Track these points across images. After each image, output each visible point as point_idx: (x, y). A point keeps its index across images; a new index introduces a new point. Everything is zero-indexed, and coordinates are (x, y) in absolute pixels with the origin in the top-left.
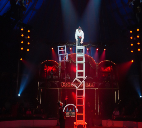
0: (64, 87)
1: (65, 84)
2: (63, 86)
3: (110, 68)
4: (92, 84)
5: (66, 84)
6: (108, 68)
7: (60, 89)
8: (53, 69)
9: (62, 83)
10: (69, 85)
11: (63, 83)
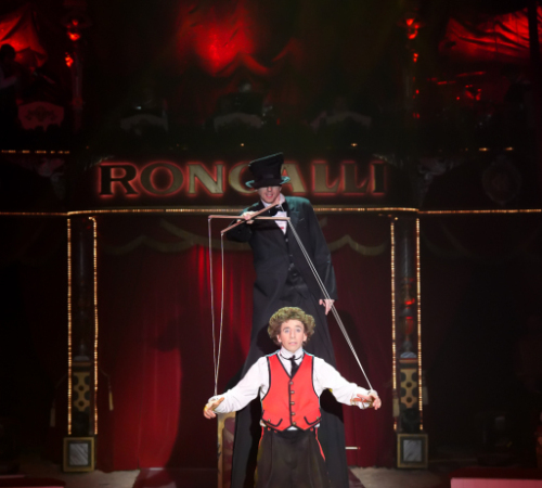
0: (119, 201)
1: (131, 175)
2: (106, 189)
3: (525, 22)
4: (363, 173)
5: (138, 176)
6: (511, 23)
7: (81, 224)
8: (17, 44)
9: (102, 162)
10: (162, 180)
11: (106, 171)
